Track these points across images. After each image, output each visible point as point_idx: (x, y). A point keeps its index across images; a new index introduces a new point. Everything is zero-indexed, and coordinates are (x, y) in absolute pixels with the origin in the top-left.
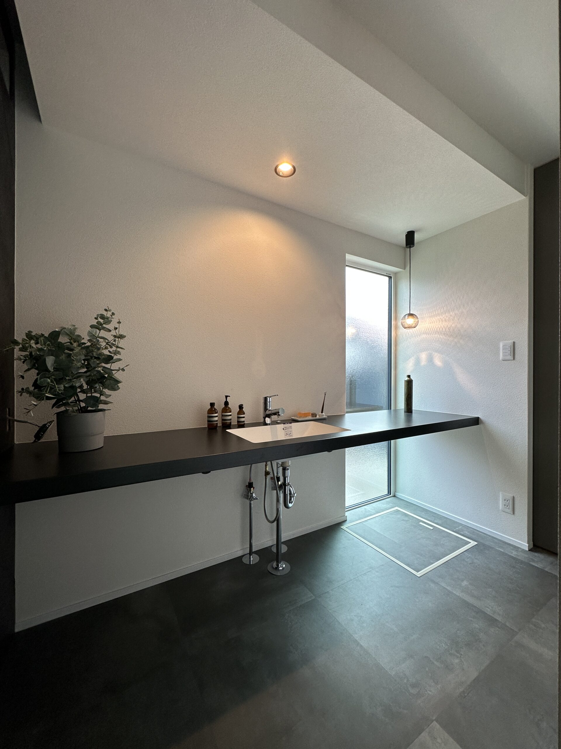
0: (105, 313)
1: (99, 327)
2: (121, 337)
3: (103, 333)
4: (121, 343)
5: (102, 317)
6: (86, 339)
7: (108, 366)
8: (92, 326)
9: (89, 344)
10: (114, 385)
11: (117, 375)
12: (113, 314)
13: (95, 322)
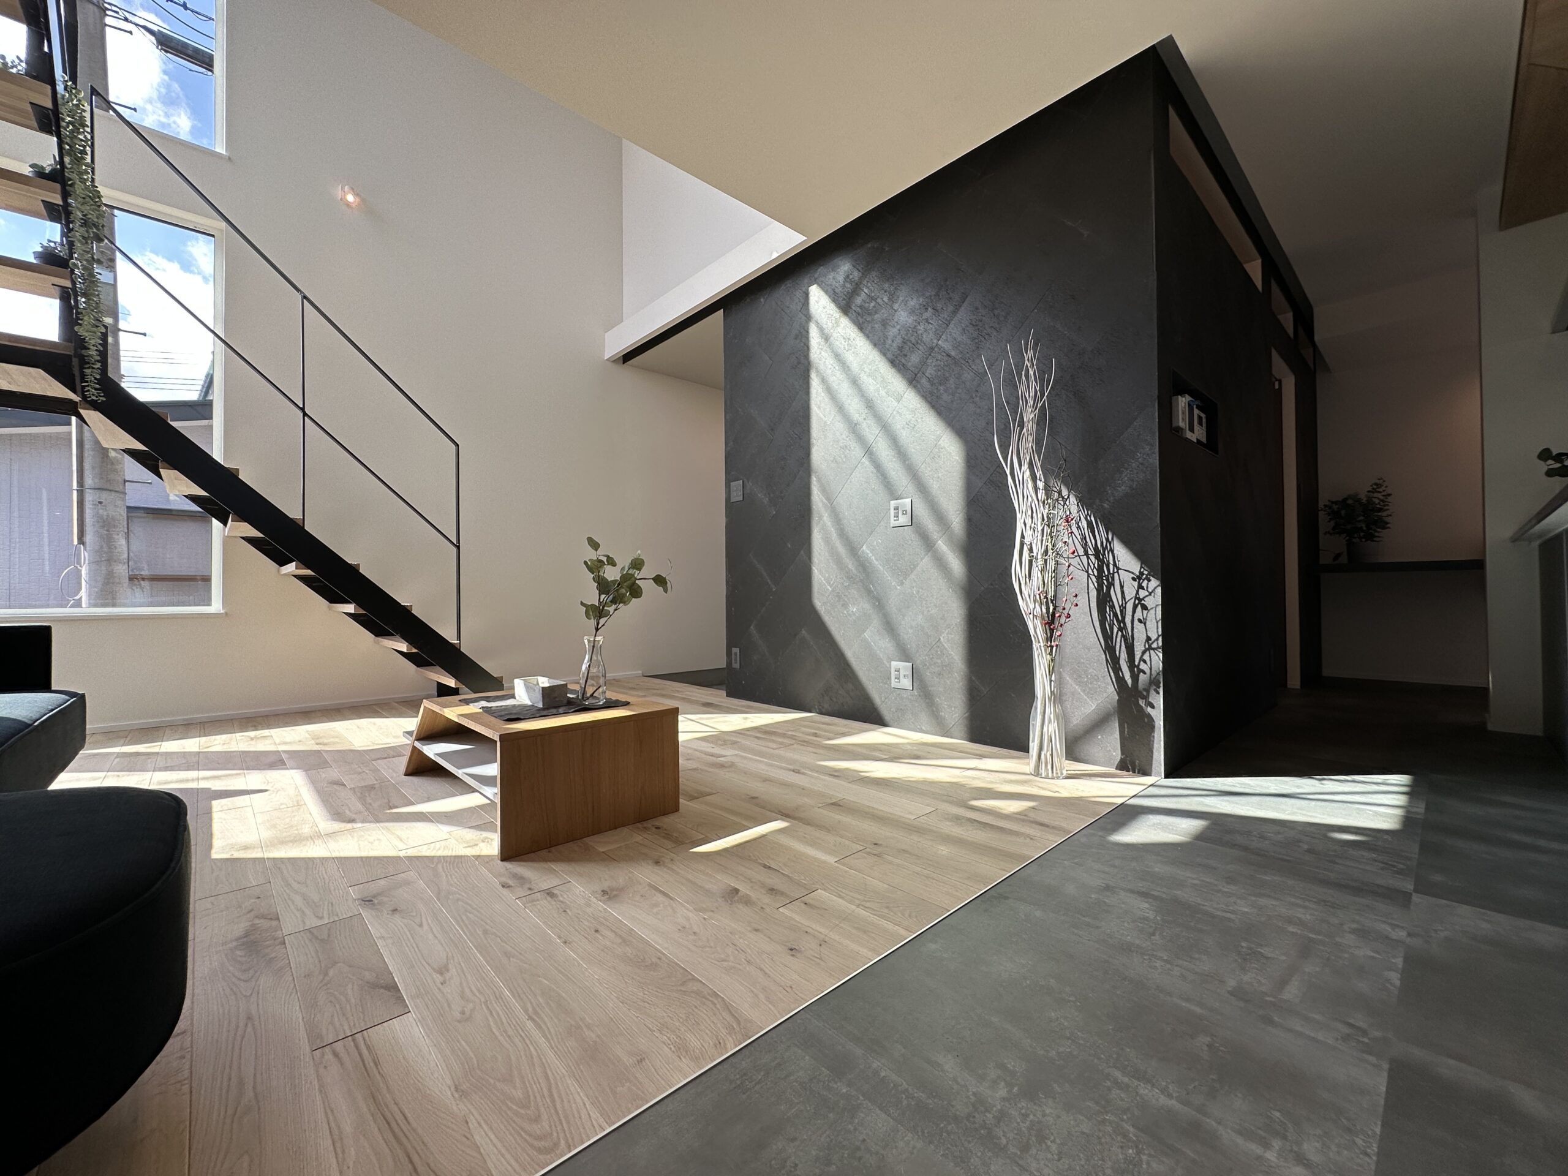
0: (1378, 482)
1: (1374, 491)
2: (1389, 495)
3: (1376, 495)
4: (1389, 499)
5: (1376, 484)
6: (1364, 500)
7: (1380, 514)
8: (1369, 492)
9: (1366, 502)
10: (1384, 525)
11: (1387, 519)
12: (1384, 481)
13: (1370, 489)
